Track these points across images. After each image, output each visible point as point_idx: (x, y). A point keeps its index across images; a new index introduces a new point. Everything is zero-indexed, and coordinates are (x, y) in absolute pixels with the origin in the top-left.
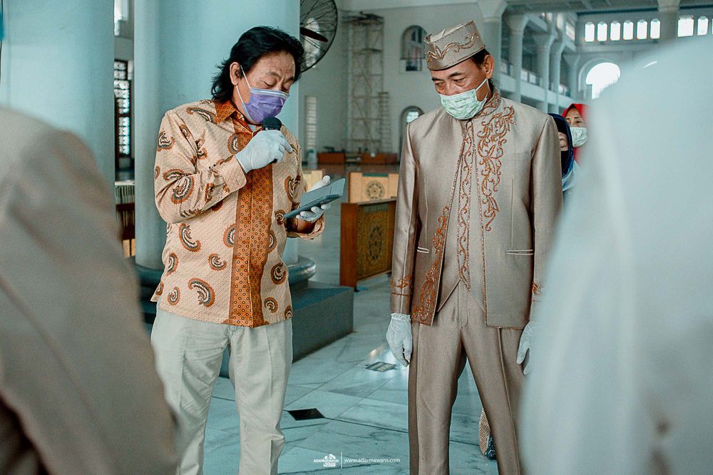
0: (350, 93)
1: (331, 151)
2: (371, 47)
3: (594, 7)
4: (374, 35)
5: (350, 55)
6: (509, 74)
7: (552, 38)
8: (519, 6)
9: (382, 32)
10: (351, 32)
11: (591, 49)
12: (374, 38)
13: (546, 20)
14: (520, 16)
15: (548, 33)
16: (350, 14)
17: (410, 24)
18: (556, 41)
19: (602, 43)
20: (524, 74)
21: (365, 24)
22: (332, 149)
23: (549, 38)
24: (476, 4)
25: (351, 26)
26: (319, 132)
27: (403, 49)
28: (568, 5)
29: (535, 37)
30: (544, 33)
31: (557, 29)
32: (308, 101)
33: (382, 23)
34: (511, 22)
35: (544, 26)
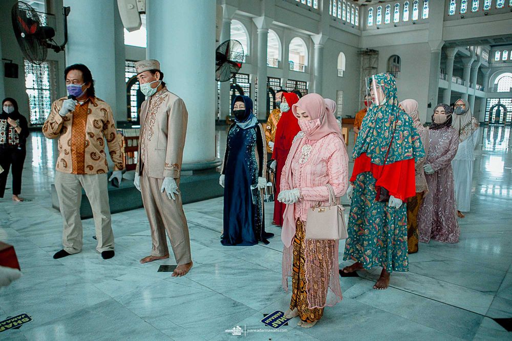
0: (360, 89)
1: (350, 117)
2: (372, 66)
3: (496, 42)
4: (373, 60)
5: (361, 70)
6: (445, 79)
7: (473, 60)
8: (452, 43)
9: (377, 58)
10: (362, 58)
11: (497, 65)
12: (373, 62)
13: (470, 50)
14: (453, 49)
15: (471, 57)
16: (362, 50)
17: (393, 54)
18: (475, 61)
19: (504, 62)
20: (454, 79)
21: (369, 55)
22: (350, 116)
23: (471, 60)
24: (428, 43)
25: (362, 56)
26: (343, 109)
27: (388, 67)
28: (480, 42)
29: (463, 60)
30: (469, 57)
31: (477, 55)
32: (338, 93)
33: (378, 54)
34: (448, 52)
35: (468, 54)
